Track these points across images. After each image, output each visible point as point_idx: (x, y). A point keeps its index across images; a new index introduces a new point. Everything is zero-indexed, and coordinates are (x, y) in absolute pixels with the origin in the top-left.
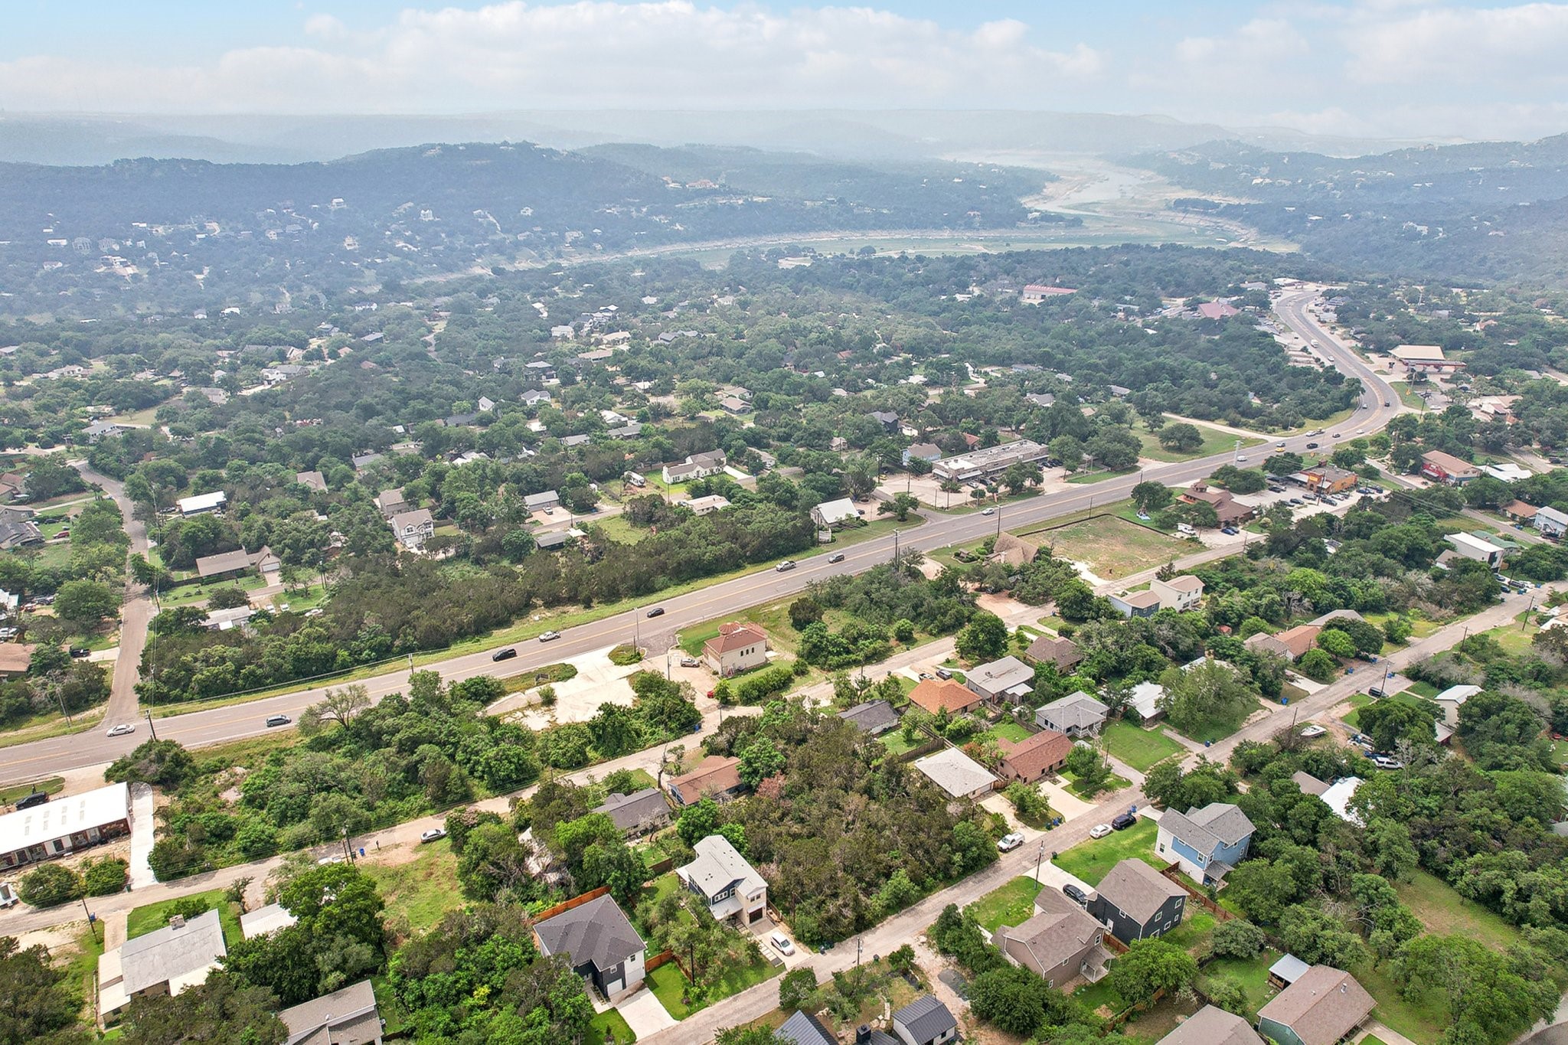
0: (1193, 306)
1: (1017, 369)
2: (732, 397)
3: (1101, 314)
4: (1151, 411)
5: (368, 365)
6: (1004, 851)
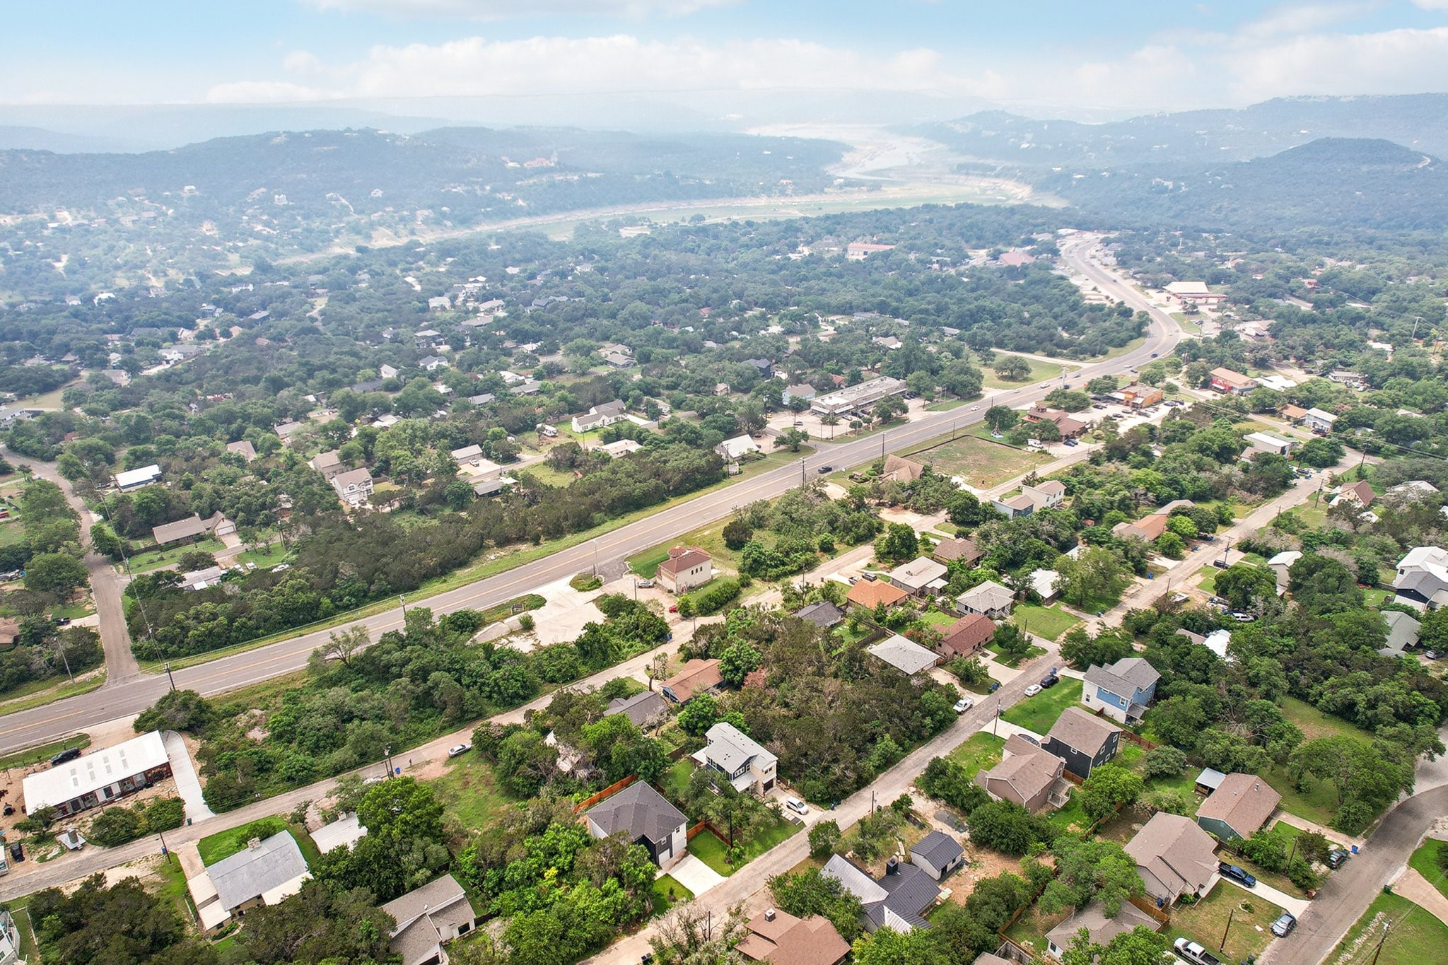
0: (995, 257)
1: (858, 317)
2: (615, 355)
3: (919, 266)
4: (981, 346)
5: (263, 341)
6: (960, 713)
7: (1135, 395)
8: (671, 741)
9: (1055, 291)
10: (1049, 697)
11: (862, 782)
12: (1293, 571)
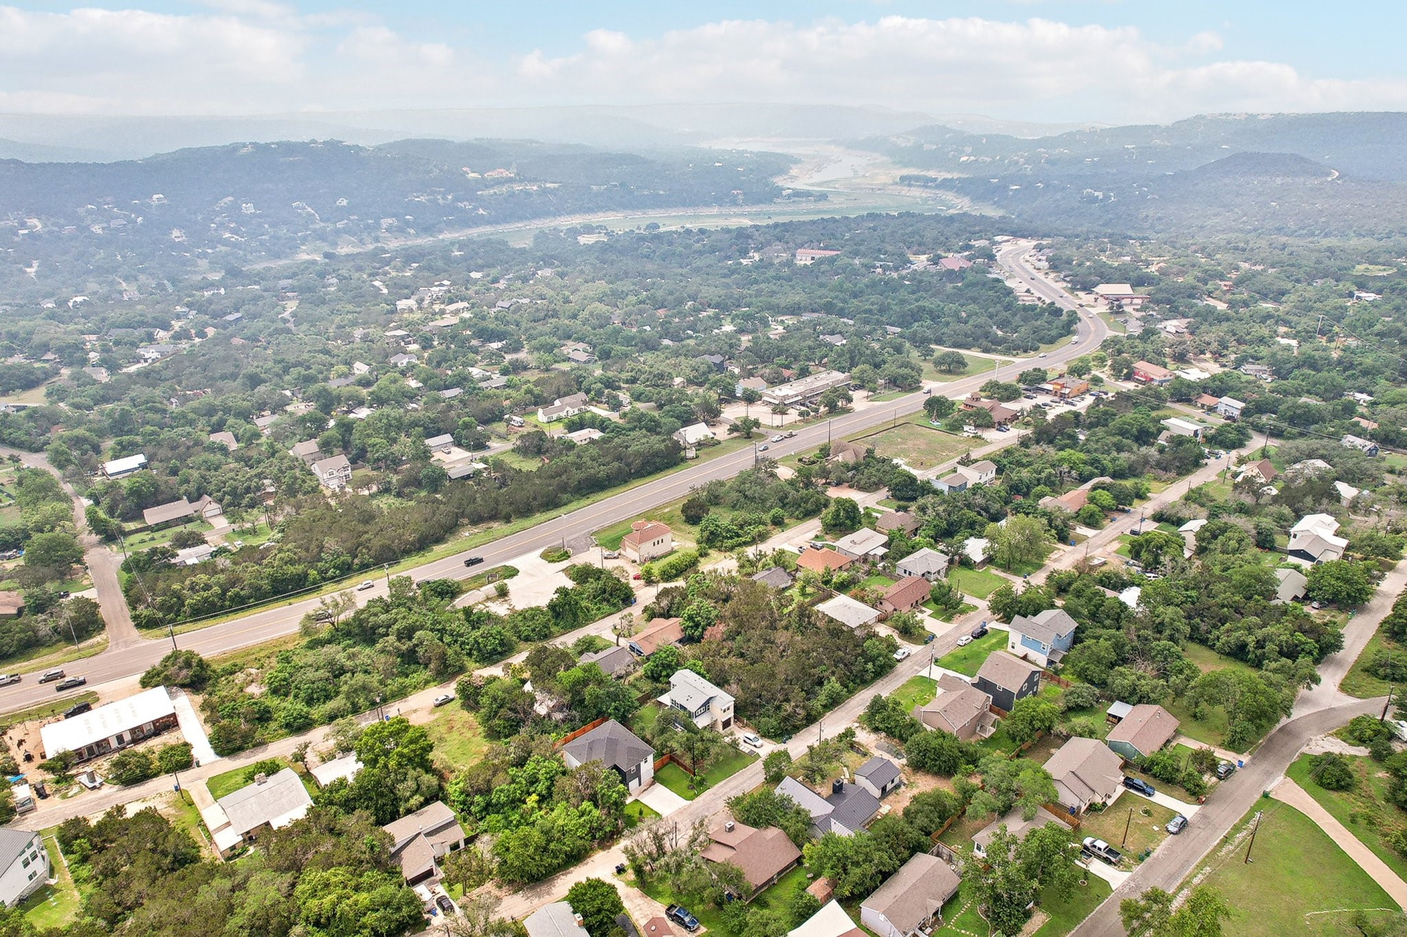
0: (935, 261)
1: (806, 317)
2: (577, 352)
3: (863, 270)
4: (921, 343)
5: (237, 341)
6: (899, 661)
7: (1063, 386)
8: (638, 689)
9: (991, 293)
10: (979, 647)
11: (811, 719)
12: (1200, 537)
